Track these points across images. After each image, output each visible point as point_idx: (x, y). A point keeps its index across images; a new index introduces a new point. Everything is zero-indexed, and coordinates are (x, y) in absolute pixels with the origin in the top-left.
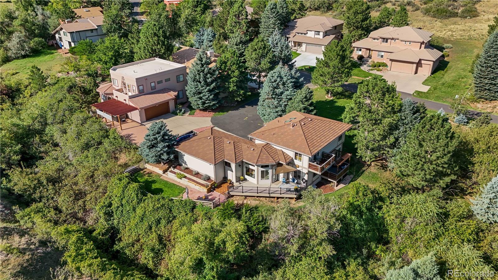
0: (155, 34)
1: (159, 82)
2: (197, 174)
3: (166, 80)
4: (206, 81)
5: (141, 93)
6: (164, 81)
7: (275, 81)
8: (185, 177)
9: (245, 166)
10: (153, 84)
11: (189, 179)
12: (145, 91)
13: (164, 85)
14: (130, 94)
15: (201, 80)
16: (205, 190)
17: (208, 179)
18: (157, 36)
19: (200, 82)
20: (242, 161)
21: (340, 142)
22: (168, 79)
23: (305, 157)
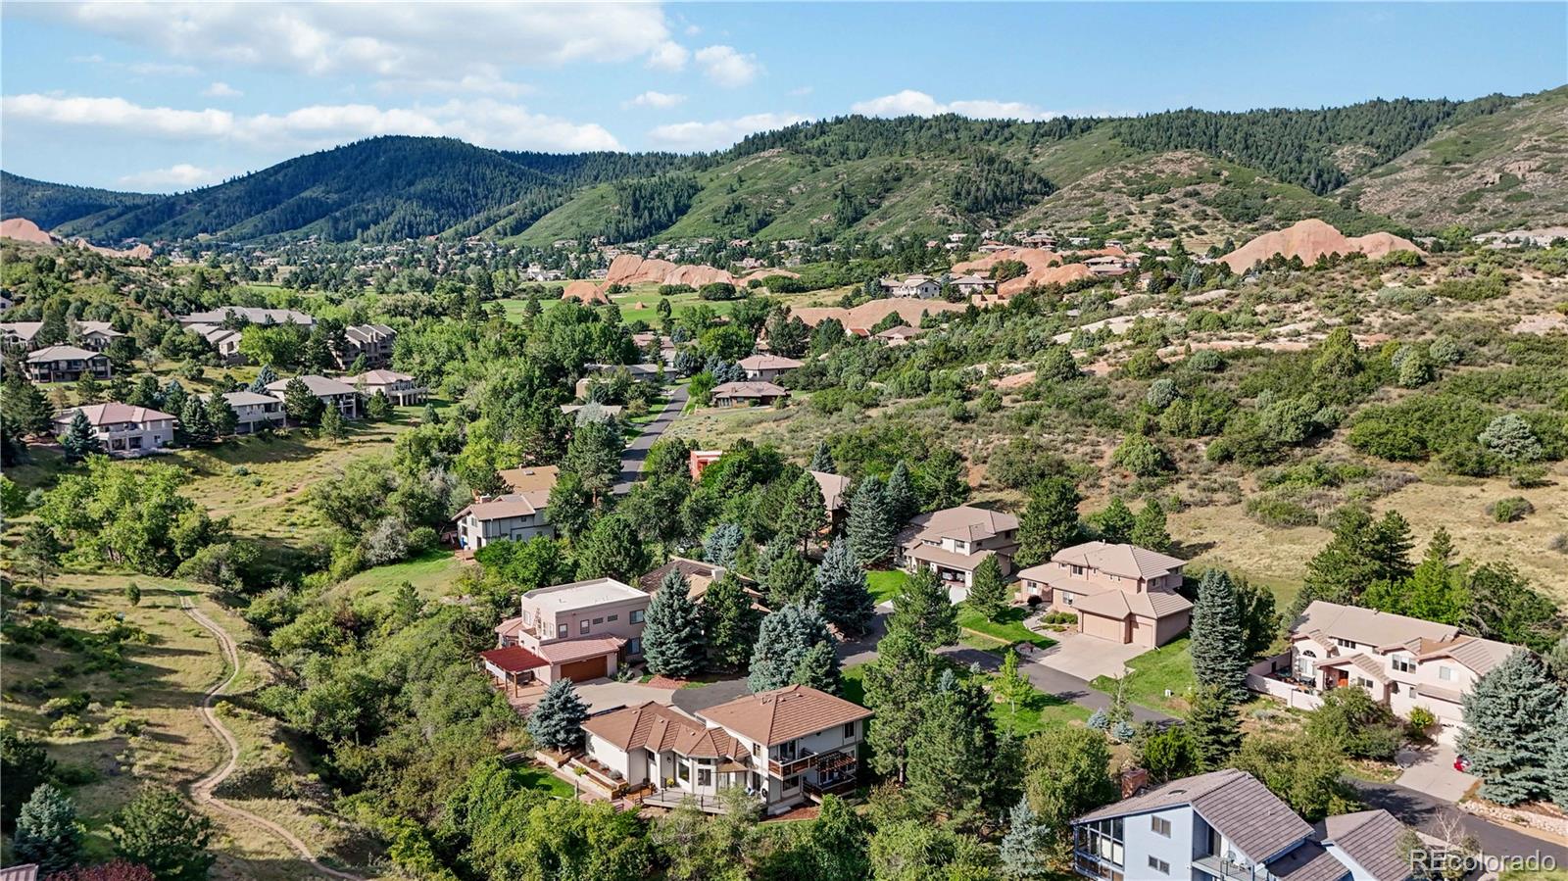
1: (596, 622)
2: (606, 770)
3: (610, 619)
4: (673, 623)
5: (562, 637)
6: (605, 620)
7: (774, 630)
8: (587, 773)
9: (678, 760)
10: (585, 624)
11: (592, 777)
12: (570, 636)
13: (606, 626)
14: (544, 638)
15: (666, 620)
16: (609, 794)
17: (619, 777)
19: (664, 625)
20: (671, 751)
21: (851, 739)
22: (615, 618)
23: (764, 751)
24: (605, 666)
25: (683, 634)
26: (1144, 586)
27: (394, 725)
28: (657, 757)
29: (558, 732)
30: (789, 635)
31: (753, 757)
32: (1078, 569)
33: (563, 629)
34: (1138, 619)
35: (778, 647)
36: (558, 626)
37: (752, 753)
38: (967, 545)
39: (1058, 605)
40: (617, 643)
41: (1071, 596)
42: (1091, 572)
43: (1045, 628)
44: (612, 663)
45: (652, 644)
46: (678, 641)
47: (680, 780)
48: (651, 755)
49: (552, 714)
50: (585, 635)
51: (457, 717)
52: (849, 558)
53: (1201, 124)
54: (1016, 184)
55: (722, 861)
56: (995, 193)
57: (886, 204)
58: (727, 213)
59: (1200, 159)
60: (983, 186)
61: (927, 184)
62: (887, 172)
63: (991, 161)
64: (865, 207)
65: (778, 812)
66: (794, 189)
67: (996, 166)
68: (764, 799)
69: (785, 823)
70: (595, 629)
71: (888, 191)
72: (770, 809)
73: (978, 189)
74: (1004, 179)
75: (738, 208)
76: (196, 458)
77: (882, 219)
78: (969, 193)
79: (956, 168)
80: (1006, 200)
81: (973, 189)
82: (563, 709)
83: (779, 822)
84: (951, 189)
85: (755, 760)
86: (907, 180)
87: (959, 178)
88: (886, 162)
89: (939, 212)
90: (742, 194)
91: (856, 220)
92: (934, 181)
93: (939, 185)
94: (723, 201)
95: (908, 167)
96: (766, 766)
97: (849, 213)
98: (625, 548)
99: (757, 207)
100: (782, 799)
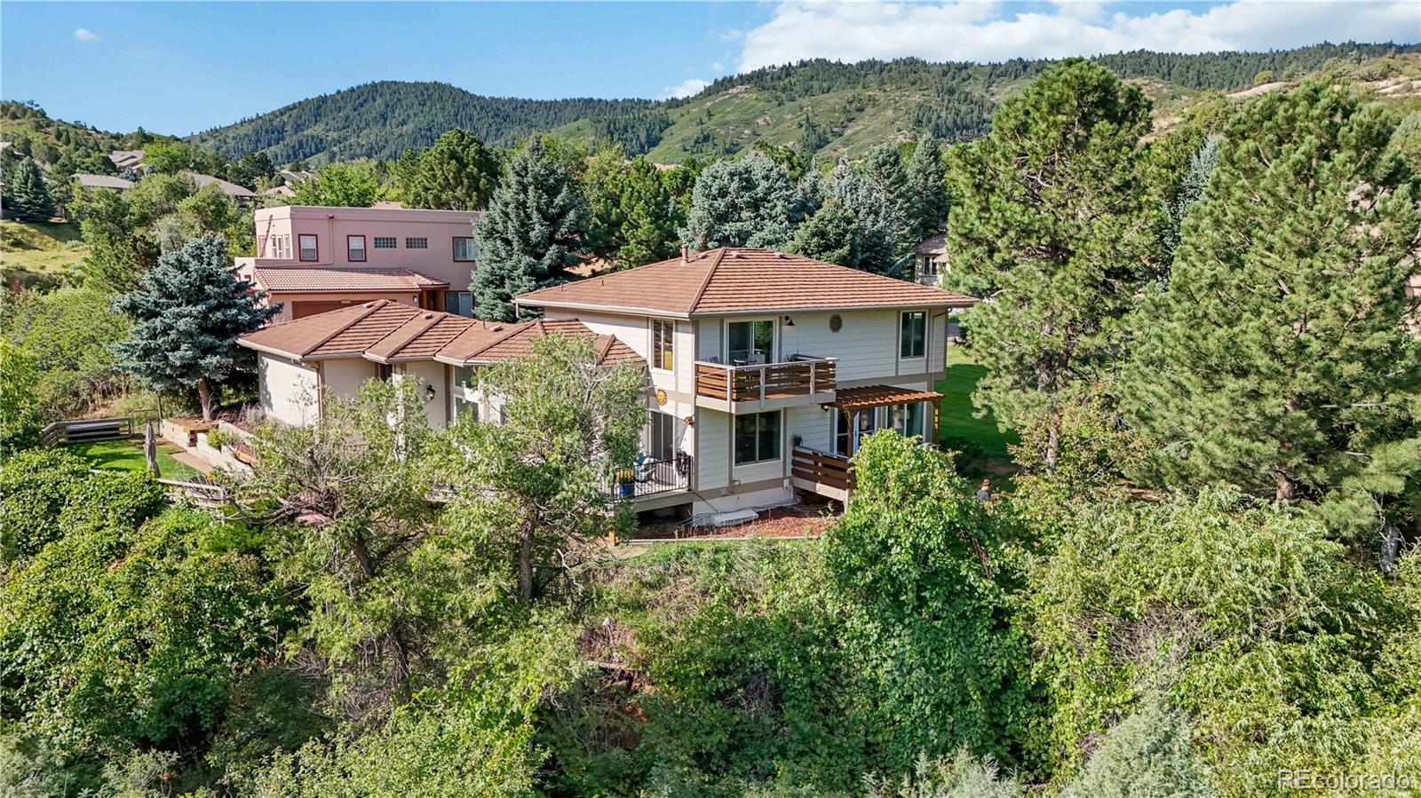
1: (380, 242)
3: (411, 243)
5: (307, 259)
6: (402, 244)
10: (356, 244)
12: (323, 259)
13: (401, 253)
15: (511, 234)
20: (431, 362)
21: (914, 365)
22: (423, 243)
23: (684, 342)
25: (546, 260)
28: (397, 379)
29: (174, 347)
30: (755, 204)
31: (653, 371)
33: (308, 243)
35: (730, 228)
36: (299, 237)
37: (650, 362)
40: (418, 282)
46: (535, 273)
50: (354, 262)
56: (955, 121)
57: (848, 132)
58: (697, 142)
60: (943, 114)
61: (890, 113)
62: (850, 103)
63: (951, 92)
64: (829, 135)
65: (719, 520)
66: (760, 121)
67: (956, 96)
68: (680, 484)
69: (744, 543)
70: (376, 255)
71: (850, 120)
72: (699, 508)
73: (939, 117)
74: (964, 108)
75: (706, 138)
76: (23, 231)
77: (845, 145)
78: (929, 121)
79: (917, 98)
80: (967, 128)
81: (934, 117)
83: (725, 540)
84: (913, 116)
85: (660, 378)
86: (869, 110)
87: (920, 106)
88: (849, 94)
89: (901, 137)
90: (710, 125)
91: (820, 147)
92: (896, 109)
93: (900, 113)
94: (694, 132)
95: (870, 99)
96: (687, 386)
97: (813, 140)
99: (724, 136)
100: (733, 489)
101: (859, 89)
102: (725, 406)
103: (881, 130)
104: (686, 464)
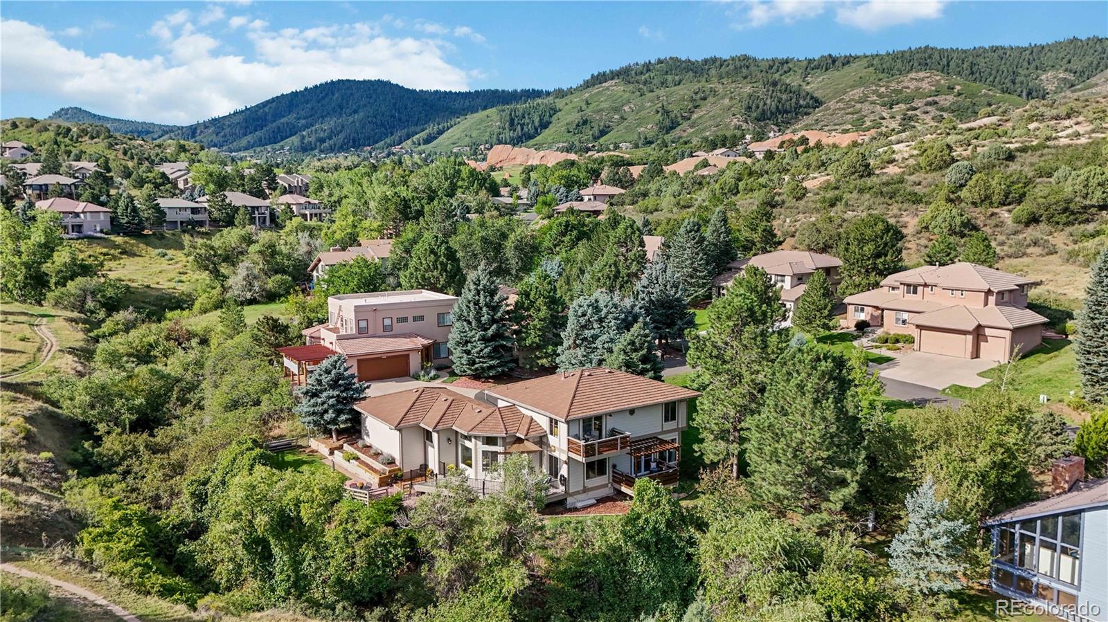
0: (432, 251)
1: (400, 320)
2: (377, 455)
3: (415, 319)
4: (478, 320)
5: (362, 333)
6: (410, 319)
7: (584, 315)
8: (357, 459)
9: (461, 441)
10: (387, 322)
11: (367, 465)
12: (371, 332)
13: (411, 325)
14: (343, 332)
15: (471, 318)
16: (374, 480)
17: (391, 462)
18: (436, 254)
19: (470, 323)
20: (450, 429)
21: (671, 425)
22: (422, 318)
23: (563, 428)
24: (408, 364)
25: (490, 332)
26: (992, 299)
27: (177, 417)
28: (435, 436)
29: (326, 411)
30: (601, 320)
31: (550, 436)
32: (913, 288)
33: (363, 324)
34: (988, 331)
35: (587, 333)
36: (358, 321)
37: (548, 432)
38: (788, 279)
39: (891, 326)
40: (420, 342)
41: (905, 316)
42: (928, 290)
43: (877, 347)
44: (415, 361)
45: (458, 344)
46: (484, 339)
47: (462, 466)
48: (428, 436)
49: (321, 391)
50: (387, 332)
51: (234, 405)
52: (669, 273)
53: (936, 56)
54: (794, 100)
55: (492, 555)
56: (777, 107)
57: (695, 116)
58: (578, 125)
59: (938, 78)
60: (768, 102)
61: (727, 101)
62: (696, 93)
63: (775, 84)
64: (679, 119)
65: (579, 505)
66: (626, 108)
67: (779, 87)
68: (562, 488)
69: (588, 517)
70: (398, 328)
71: (696, 107)
72: (570, 500)
73: (765, 104)
74: (784, 97)
75: (585, 122)
76: (126, 242)
77: (692, 127)
78: (758, 107)
79: (748, 89)
80: (786, 112)
81: (761, 104)
82: (334, 385)
83: (580, 516)
84: (745, 104)
85: (552, 440)
86: (711, 99)
87: (750, 96)
88: (696, 87)
89: (735, 120)
90: (588, 112)
91: (672, 128)
92: (731, 98)
93: (735, 101)
94: (575, 117)
95: (712, 90)
96: (565, 446)
97: (667, 123)
98: (442, 263)
99: (599, 121)
100: (585, 490)
101: (703, 83)
102: (581, 459)
103: (720, 115)
104: (564, 481)
